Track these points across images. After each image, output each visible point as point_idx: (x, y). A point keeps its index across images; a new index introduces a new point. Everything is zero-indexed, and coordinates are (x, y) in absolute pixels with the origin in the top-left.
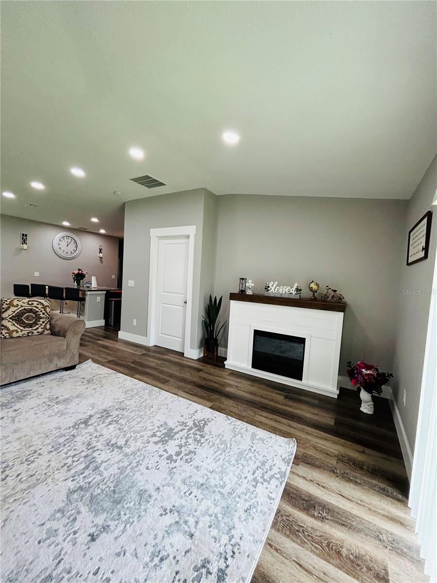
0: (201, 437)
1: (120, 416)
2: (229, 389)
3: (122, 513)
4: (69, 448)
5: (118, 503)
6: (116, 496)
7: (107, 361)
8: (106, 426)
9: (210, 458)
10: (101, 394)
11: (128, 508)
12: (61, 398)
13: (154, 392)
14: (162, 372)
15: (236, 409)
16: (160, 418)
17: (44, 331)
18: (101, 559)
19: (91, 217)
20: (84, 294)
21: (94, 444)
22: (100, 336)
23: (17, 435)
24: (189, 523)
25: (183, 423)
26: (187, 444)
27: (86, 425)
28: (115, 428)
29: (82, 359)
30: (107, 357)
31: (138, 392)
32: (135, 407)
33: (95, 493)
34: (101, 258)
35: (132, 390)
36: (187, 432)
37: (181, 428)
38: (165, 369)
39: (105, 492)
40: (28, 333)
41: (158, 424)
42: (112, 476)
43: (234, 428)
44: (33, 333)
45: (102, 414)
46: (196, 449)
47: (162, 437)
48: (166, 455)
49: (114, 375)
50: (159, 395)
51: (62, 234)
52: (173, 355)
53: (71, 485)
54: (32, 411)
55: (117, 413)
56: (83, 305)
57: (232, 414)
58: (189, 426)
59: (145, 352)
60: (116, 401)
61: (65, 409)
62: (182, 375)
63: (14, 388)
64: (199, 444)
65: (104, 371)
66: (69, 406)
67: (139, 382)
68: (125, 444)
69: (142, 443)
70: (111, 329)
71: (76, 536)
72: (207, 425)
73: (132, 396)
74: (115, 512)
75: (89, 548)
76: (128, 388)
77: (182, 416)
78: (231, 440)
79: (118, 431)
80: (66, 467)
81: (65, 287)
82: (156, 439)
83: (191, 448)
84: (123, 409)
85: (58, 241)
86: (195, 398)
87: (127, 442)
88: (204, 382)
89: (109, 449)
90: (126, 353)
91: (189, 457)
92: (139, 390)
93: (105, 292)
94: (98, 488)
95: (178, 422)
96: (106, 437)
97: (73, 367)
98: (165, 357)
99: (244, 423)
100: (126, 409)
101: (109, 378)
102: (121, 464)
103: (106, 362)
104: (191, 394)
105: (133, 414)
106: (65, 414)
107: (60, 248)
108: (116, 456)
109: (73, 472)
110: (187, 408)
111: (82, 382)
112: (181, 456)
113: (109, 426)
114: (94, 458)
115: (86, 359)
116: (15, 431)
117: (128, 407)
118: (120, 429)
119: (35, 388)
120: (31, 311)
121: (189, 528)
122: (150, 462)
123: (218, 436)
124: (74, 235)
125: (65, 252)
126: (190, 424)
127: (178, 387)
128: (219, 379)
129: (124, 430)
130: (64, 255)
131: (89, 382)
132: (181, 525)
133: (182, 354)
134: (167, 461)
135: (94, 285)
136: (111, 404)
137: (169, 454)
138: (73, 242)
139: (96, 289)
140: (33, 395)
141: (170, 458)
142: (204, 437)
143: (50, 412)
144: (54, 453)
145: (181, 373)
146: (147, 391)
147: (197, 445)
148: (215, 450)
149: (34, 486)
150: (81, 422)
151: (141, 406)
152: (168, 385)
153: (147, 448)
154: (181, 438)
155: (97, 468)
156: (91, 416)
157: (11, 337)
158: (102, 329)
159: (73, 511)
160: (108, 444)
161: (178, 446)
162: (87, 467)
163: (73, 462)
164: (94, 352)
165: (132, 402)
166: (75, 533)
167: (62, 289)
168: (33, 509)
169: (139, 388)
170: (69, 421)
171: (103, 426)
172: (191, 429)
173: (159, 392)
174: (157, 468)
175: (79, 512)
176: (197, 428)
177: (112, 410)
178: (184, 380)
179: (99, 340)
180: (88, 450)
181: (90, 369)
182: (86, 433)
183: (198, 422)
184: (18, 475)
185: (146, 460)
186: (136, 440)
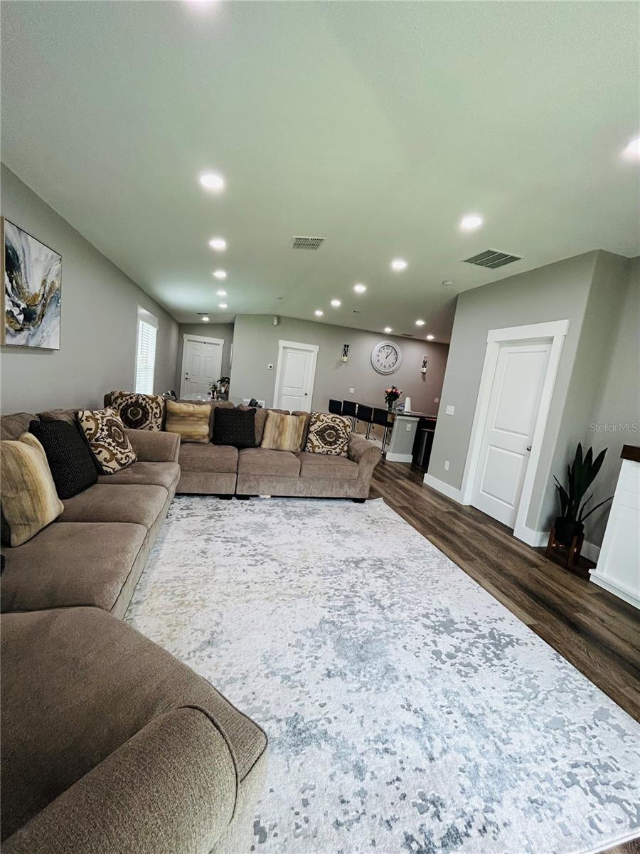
0: (495, 656)
1: (394, 574)
2: (581, 616)
3: (362, 673)
4: (335, 580)
5: (363, 661)
6: (362, 652)
7: (400, 505)
8: (376, 577)
9: (498, 692)
10: (381, 540)
11: (369, 672)
12: (342, 528)
13: (446, 565)
14: (468, 544)
15: (582, 653)
16: (443, 601)
17: (341, 452)
18: (329, 698)
19: (416, 319)
20: (394, 419)
21: (358, 589)
22: (403, 474)
23: (299, 546)
24: (434, 743)
25: (473, 623)
26: (469, 652)
27: (356, 566)
28: (384, 583)
29: (373, 494)
30: (402, 501)
31: (425, 556)
32: (415, 572)
33: (344, 636)
34: (424, 373)
35: (419, 551)
36: (475, 638)
37: (468, 627)
38: (474, 542)
39: (352, 641)
40: (328, 451)
41: (436, 605)
42: (365, 631)
43: (565, 679)
44: (331, 452)
45: (375, 563)
46: (480, 666)
47: (436, 624)
48: (433, 647)
49: (402, 525)
50: (453, 572)
51: (382, 343)
52: (495, 528)
53: (327, 616)
54: (315, 530)
55: (392, 569)
56: (391, 432)
57: (570, 657)
58: (480, 631)
59: (452, 510)
60: (396, 555)
61: (343, 541)
62: (499, 561)
63: (308, 503)
64: (488, 664)
65: (394, 516)
66: (346, 539)
67: (431, 544)
68: (389, 607)
69: (408, 616)
70: (418, 469)
71: (317, 661)
72: (513, 646)
73: (416, 558)
74: (356, 667)
75: (323, 680)
76: (414, 546)
77: (476, 614)
78: (549, 692)
79: (385, 589)
80: (326, 595)
81: (374, 407)
82: (428, 622)
83: (475, 661)
84: (400, 568)
85: (377, 353)
86: (505, 600)
87: (392, 605)
88: (533, 585)
89: (371, 602)
90: (427, 503)
91: (466, 669)
92: (427, 554)
93: (418, 419)
94: (348, 633)
95: (467, 618)
96: (372, 588)
97: (361, 501)
98: (482, 526)
99: (590, 683)
100: (403, 569)
101: (397, 526)
102: (377, 625)
103: (399, 507)
104: (502, 592)
105: (410, 579)
106: (341, 545)
107: (378, 361)
108: (375, 613)
109: (331, 603)
110: (489, 607)
111: (366, 520)
112: (453, 661)
113: (378, 579)
114: (353, 602)
115: (379, 496)
116: (299, 542)
117: (406, 568)
118: (389, 588)
119: (324, 509)
120: (333, 428)
121: (432, 747)
122: (411, 643)
123: (526, 672)
124: (396, 345)
125: (383, 365)
126: (485, 630)
127: (485, 574)
128: (568, 592)
129: (393, 591)
130: (382, 369)
131: (373, 522)
132: (422, 736)
133: (511, 531)
134: (432, 656)
135: (407, 408)
136: (388, 556)
137: (437, 649)
138: (393, 353)
139: (409, 414)
140: (321, 515)
141: (437, 654)
142: (500, 659)
143: (329, 537)
144: (322, 577)
145: (497, 557)
146: (438, 561)
147: (484, 663)
148: (512, 688)
149: (299, 597)
150: (352, 561)
151: (422, 574)
152: (470, 565)
153: (412, 626)
154: (463, 641)
155: (353, 613)
156: (363, 559)
157: (314, 452)
158: (407, 467)
159: (321, 639)
160: (371, 597)
161: (455, 647)
162: (344, 607)
163: (334, 595)
164: (389, 491)
165: (414, 565)
166: (316, 658)
167: (371, 409)
168: (293, 615)
169: (428, 552)
170: (341, 554)
171: (372, 575)
172: (483, 637)
173: (453, 568)
174: (417, 655)
175: (325, 643)
176: (492, 641)
177: (387, 564)
178: (499, 569)
179: (399, 479)
180: (351, 591)
181: (378, 509)
182: (353, 574)
183: (499, 635)
184: (291, 581)
185: (407, 639)
186: (402, 608)
